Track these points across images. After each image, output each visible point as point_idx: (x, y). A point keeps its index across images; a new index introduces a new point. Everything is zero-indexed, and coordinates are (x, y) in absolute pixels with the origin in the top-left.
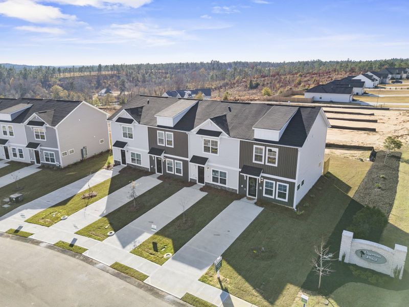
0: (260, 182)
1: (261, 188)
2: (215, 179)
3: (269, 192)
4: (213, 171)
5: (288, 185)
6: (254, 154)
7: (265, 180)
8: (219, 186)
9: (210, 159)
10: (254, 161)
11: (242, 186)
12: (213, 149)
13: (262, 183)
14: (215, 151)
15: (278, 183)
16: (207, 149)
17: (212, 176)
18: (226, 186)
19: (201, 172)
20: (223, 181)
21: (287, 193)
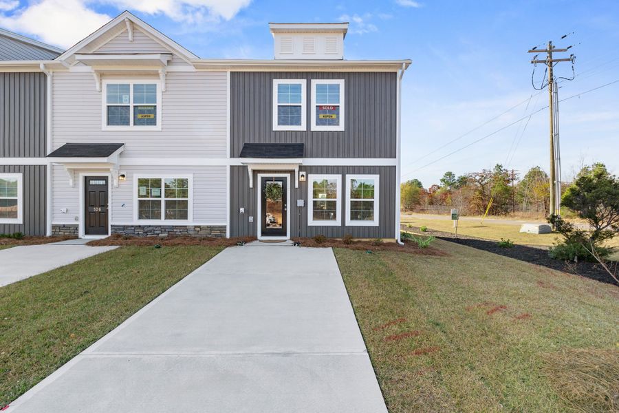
0: (297, 186)
1: (300, 203)
2: (148, 208)
4: (142, 182)
5: (376, 178)
6: (275, 105)
7: (312, 178)
8: (163, 229)
9: (130, 144)
10: (277, 127)
11: (241, 210)
12: (142, 112)
13: (303, 186)
14: (146, 116)
15: (349, 178)
16: (116, 116)
17: (136, 199)
18: (190, 222)
19: (96, 197)
20: (178, 209)
21: (376, 200)
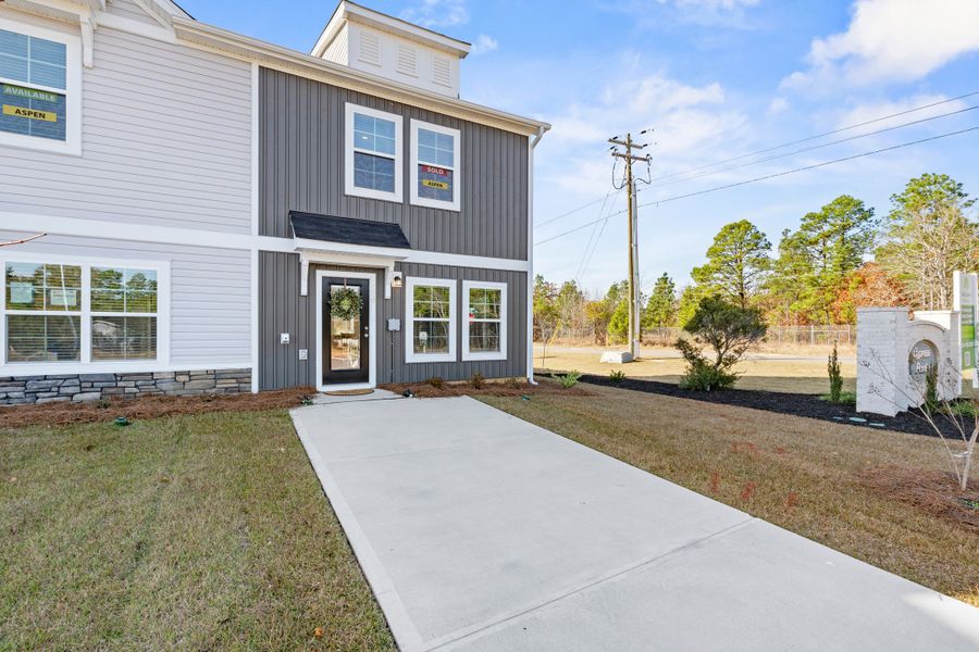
0: (388, 295)
1: (394, 325)
3: (434, 334)
5: (503, 287)
6: (350, 149)
7: (412, 282)
8: (86, 383)
10: (351, 189)
11: (285, 337)
13: (399, 293)
15: (468, 285)
18: (164, 362)
21: (503, 321)
